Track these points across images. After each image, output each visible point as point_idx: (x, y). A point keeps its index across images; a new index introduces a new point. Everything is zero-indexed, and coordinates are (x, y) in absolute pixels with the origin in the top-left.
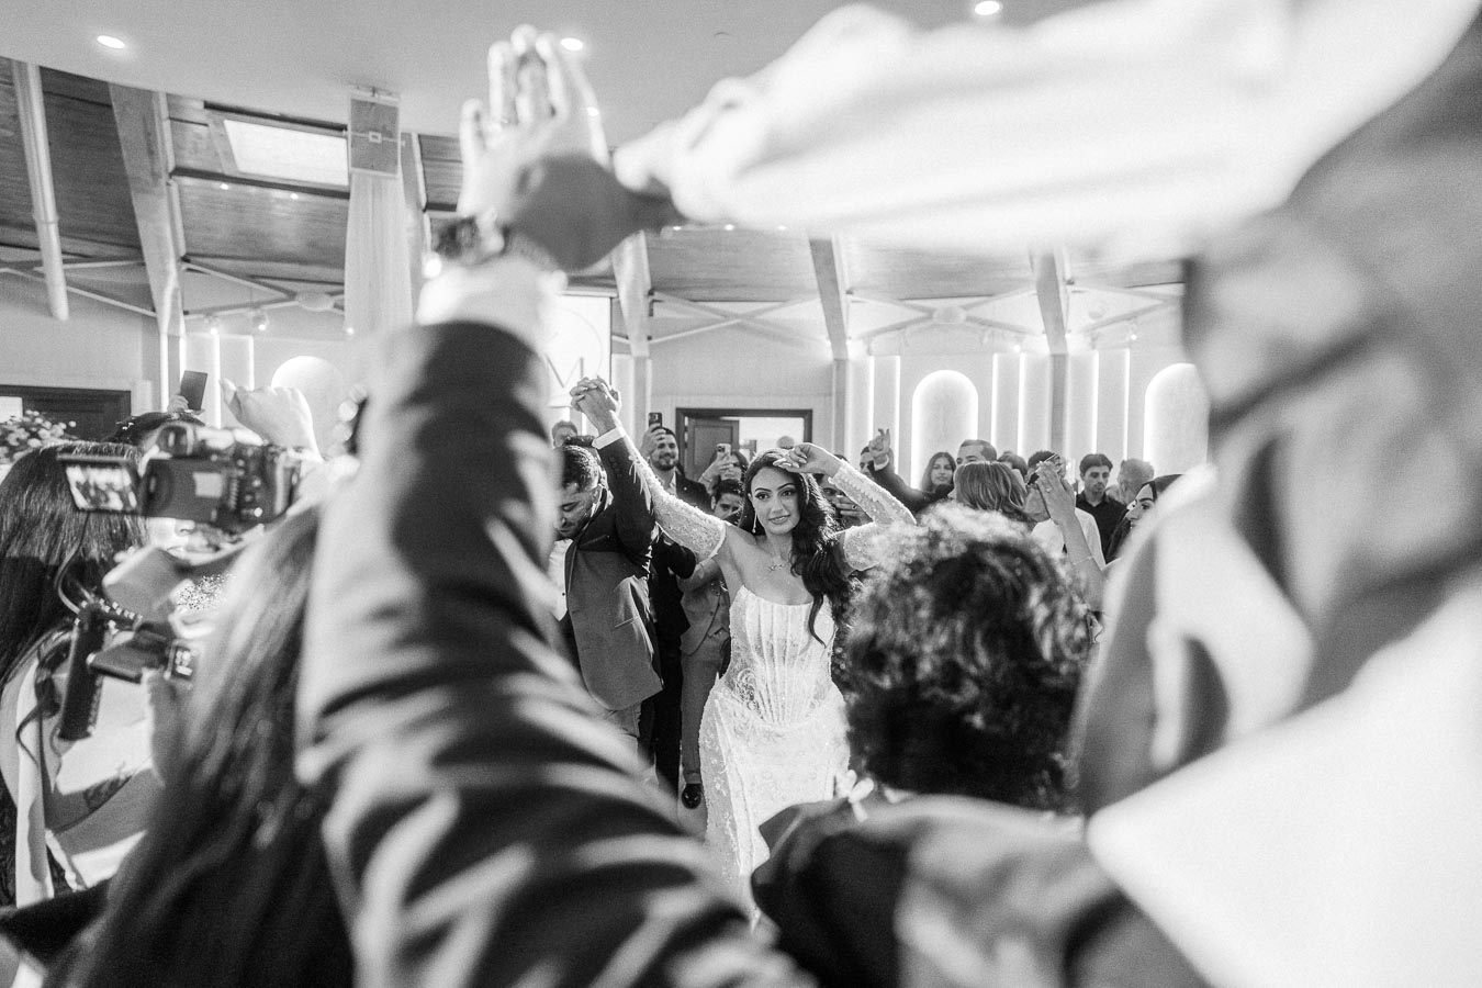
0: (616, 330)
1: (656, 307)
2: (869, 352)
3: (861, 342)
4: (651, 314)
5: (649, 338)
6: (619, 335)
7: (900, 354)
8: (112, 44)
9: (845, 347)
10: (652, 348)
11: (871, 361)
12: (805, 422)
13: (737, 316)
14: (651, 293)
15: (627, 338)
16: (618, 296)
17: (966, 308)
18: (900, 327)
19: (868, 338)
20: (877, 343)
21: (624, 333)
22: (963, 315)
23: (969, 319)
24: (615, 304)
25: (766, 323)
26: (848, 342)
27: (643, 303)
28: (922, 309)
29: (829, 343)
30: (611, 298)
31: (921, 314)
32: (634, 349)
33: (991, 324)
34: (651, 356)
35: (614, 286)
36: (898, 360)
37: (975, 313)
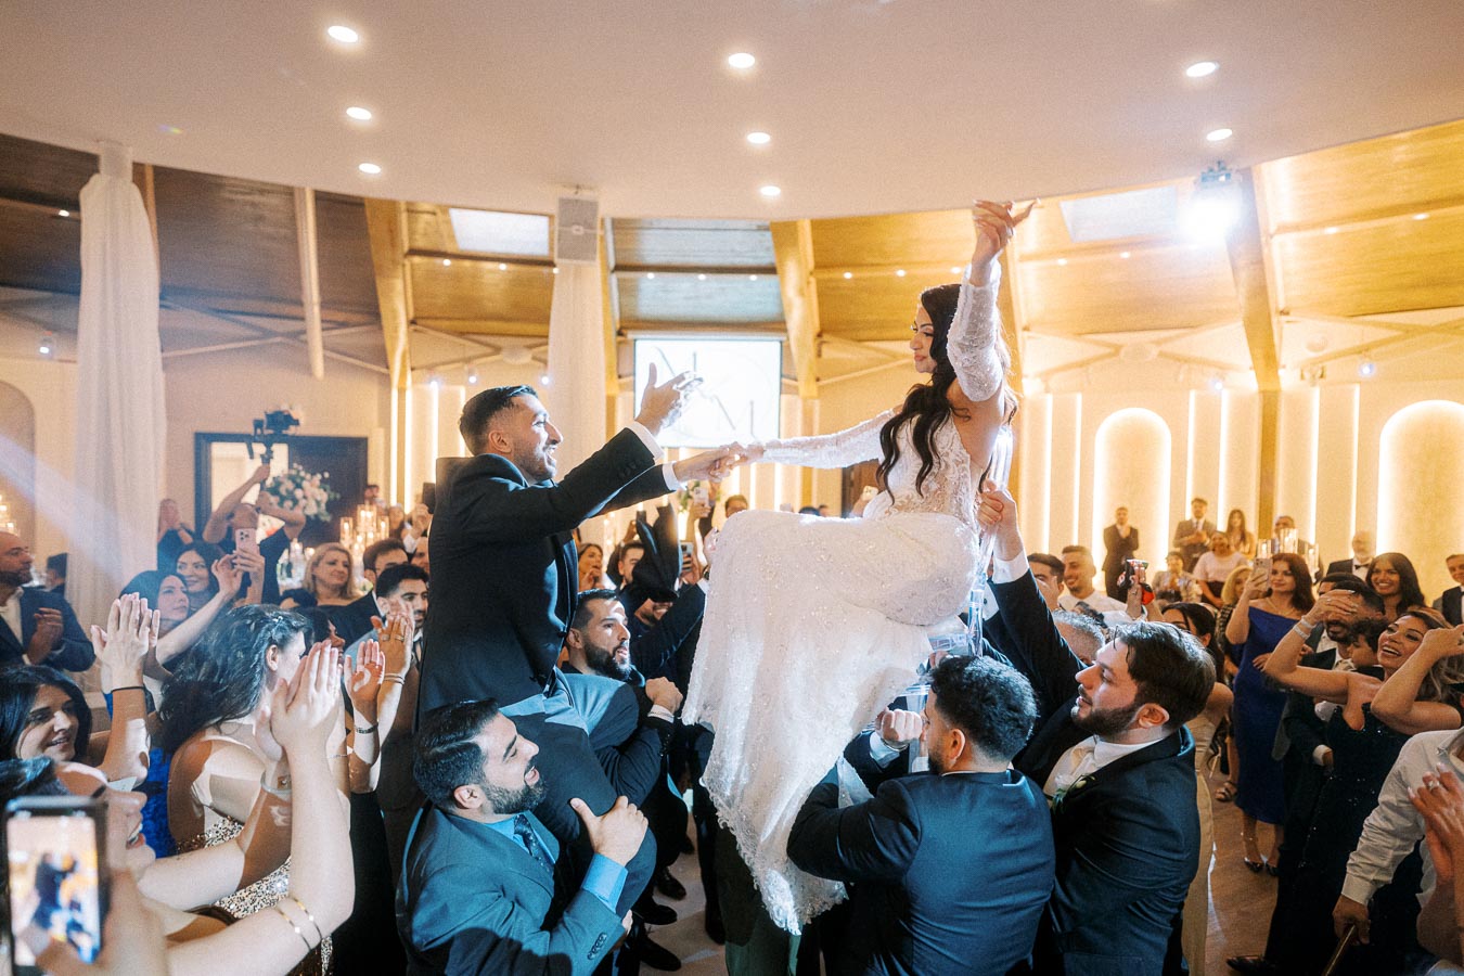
0: (785, 373)
1: (824, 348)
2: (1047, 390)
3: (1038, 380)
4: (819, 354)
5: (818, 380)
6: (788, 377)
7: (1081, 392)
8: (370, 169)
9: (1021, 385)
10: (821, 389)
11: (1049, 399)
14: (819, 335)
15: (796, 380)
16: (788, 339)
17: (1157, 342)
18: (1082, 364)
19: (1046, 376)
20: (1055, 379)
21: (793, 374)
22: (1155, 351)
23: (1161, 354)
24: (785, 350)
27: (812, 344)
28: (1109, 345)
30: (781, 342)
31: (1106, 350)
32: (802, 390)
33: (1187, 360)
34: (819, 397)
35: (785, 330)
36: (1079, 398)
37: (1167, 348)
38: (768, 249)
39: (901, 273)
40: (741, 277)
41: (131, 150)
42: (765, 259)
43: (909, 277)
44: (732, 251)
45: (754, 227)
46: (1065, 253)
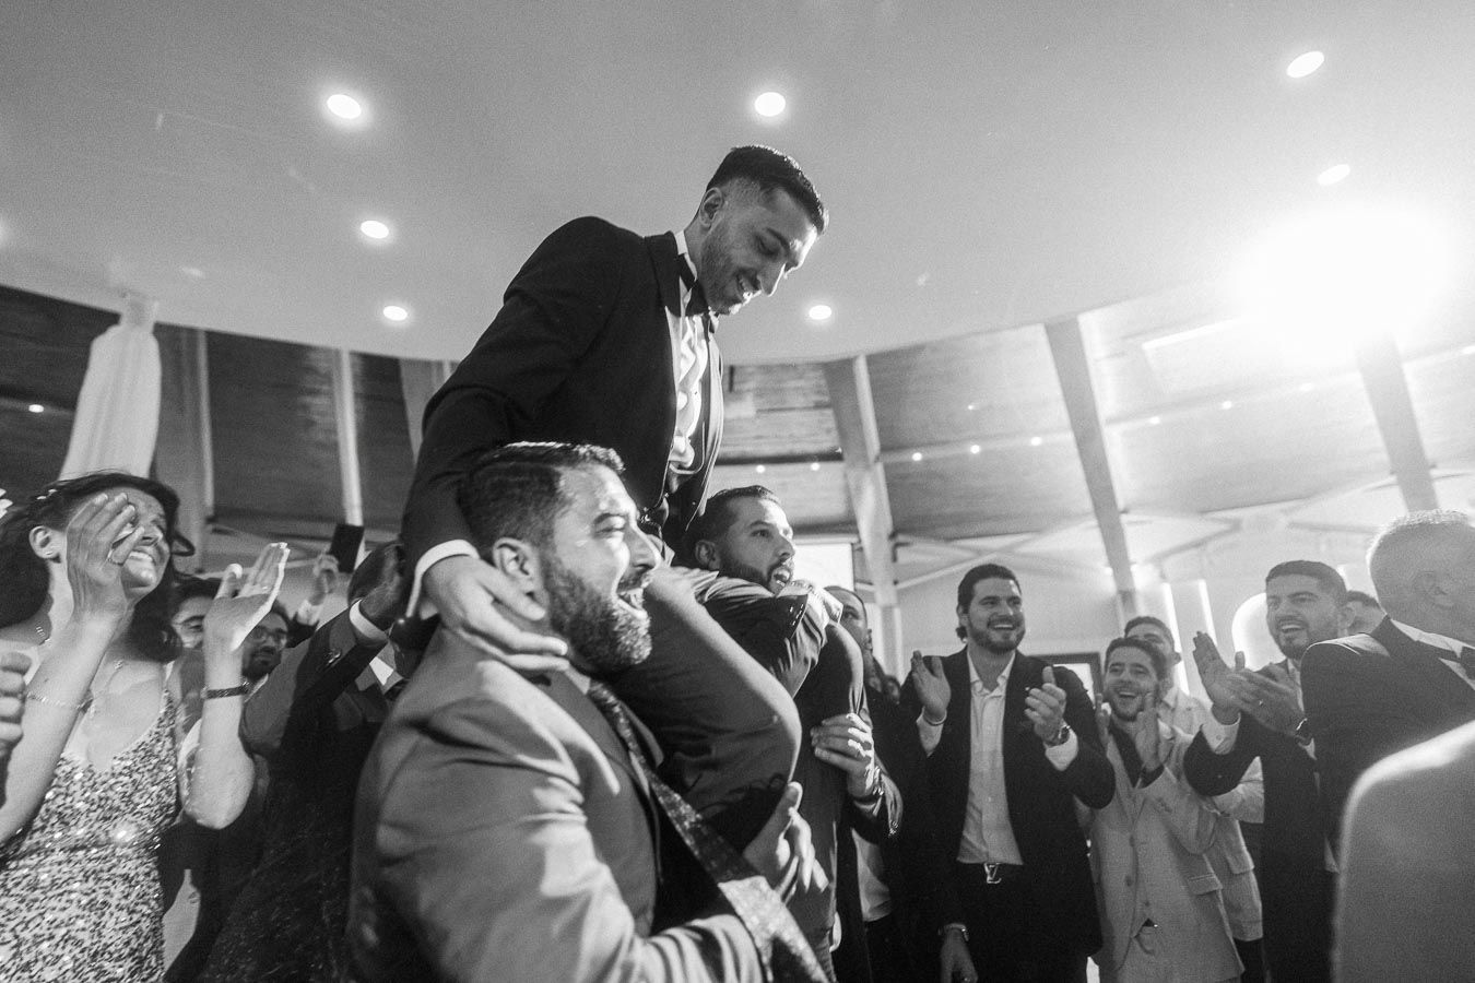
0: (858, 577)
1: (901, 552)
2: (1163, 577)
3: (1150, 567)
4: (895, 559)
5: (896, 583)
6: (862, 582)
7: (1203, 577)
8: (396, 314)
9: (1130, 573)
10: (900, 594)
11: (1167, 591)
12: (1092, 668)
13: (991, 551)
14: (893, 536)
15: (871, 584)
16: (860, 541)
17: (1285, 512)
18: (1198, 544)
19: (1158, 560)
20: (1170, 565)
21: (867, 579)
22: (1283, 521)
23: (1293, 525)
24: (857, 550)
25: (1024, 556)
26: (1134, 568)
27: (886, 546)
28: (1226, 521)
29: (1109, 571)
30: (852, 544)
31: (1223, 527)
32: (879, 597)
33: (1326, 529)
34: (899, 602)
35: (857, 532)
36: (1202, 586)
37: (1298, 516)
38: (828, 431)
39: (975, 449)
40: (800, 467)
41: (156, 305)
42: (827, 442)
43: (985, 454)
44: (791, 436)
45: (812, 405)
46: (1156, 409)
